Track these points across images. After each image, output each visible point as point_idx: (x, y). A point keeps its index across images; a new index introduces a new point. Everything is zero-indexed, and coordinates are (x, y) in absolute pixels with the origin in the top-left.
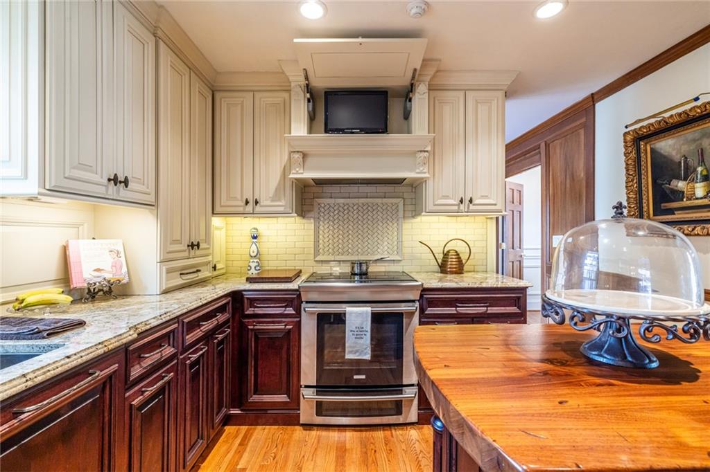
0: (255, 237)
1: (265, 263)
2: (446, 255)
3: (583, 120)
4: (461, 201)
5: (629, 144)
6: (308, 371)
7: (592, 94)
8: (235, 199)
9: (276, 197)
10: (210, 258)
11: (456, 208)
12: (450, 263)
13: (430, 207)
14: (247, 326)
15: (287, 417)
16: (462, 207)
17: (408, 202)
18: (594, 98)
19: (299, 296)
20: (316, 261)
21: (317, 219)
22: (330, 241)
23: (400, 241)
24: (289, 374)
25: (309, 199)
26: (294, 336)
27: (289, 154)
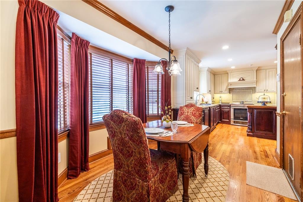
0: (220, 97)
4: (265, 90)
8: (218, 91)
9: (225, 90)
13: (257, 91)
14: (222, 110)
15: (229, 123)
17: (253, 90)
19: (230, 106)
20: (233, 101)
21: (232, 94)
22: (236, 98)
23: (252, 98)
24: (229, 117)
25: (231, 90)
26: (229, 111)
27: (228, 84)
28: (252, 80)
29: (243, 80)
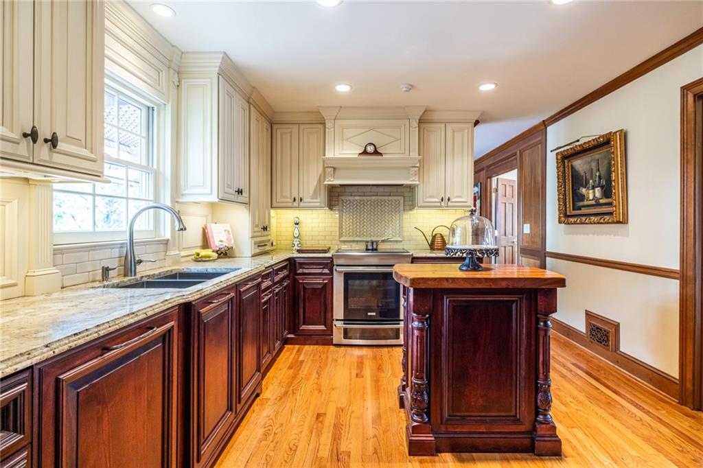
0: (297, 224)
1: (304, 242)
2: (434, 237)
3: (540, 138)
4: (442, 200)
5: (559, 161)
6: (338, 310)
7: (544, 121)
8: (286, 197)
9: (314, 196)
10: (269, 238)
11: (439, 204)
12: (436, 242)
13: (421, 203)
14: (298, 281)
15: (324, 339)
16: (443, 203)
17: (407, 199)
18: (545, 124)
19: (332, 261)
20: (341, 241)
21: (341, 211)
22: (351, 227)
23: (401, 227)
24: (325, 313)
25: (335, 196)
26: (328, 288)
27: (324, 168)
28: (406, 155)
29: (376, 153)
